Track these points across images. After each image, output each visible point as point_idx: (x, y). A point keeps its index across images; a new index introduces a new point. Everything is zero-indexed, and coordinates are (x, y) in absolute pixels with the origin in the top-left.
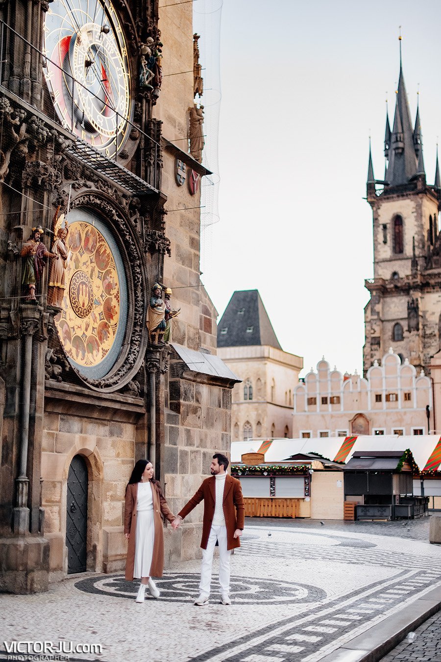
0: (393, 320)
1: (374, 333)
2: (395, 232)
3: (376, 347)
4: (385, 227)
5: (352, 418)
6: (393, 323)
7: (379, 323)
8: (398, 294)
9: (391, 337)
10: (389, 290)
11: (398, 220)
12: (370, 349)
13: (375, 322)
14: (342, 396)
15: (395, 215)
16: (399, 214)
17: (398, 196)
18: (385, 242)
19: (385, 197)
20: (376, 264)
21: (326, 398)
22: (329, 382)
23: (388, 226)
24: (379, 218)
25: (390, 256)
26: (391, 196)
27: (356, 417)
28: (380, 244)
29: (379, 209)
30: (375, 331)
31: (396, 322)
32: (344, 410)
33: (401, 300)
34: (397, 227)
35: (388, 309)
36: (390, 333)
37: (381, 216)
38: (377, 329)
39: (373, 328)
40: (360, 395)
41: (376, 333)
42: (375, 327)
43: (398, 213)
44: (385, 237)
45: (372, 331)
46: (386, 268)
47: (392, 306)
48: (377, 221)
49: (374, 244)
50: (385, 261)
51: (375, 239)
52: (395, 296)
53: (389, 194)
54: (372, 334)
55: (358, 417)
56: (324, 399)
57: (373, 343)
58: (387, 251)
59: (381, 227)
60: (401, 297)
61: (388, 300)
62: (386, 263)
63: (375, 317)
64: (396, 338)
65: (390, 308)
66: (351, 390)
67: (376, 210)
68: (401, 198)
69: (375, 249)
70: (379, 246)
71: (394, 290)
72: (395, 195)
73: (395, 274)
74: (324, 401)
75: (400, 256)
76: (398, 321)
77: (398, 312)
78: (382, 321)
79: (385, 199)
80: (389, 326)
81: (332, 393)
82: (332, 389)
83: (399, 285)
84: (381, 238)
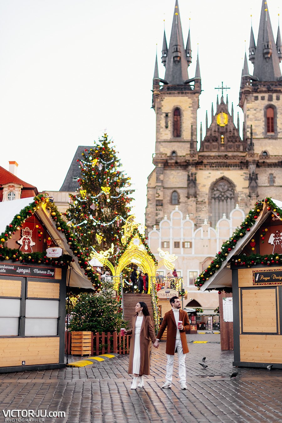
0: (172, 188)
1: (158, 197)
2: (174, 121)
3: (160, 207)
4: (167, 115)
5: (203, 260)
6: (172, 191)
7: (162, 189)
8: (177, 169)
9: (169, 201)
10: (169, 164)
11: (177, 112)
12: (155, 209)
13: (159, 188)
14: (193, 241)
15: (176, 107)
16: (179, 107)
17: (179, 93)
18: (167, 127)
19: (168, 92)
20: (158, 144)
21: (179, 243)
22: (182, 230)
23: (169, 115)
24: (162, 108)
25: (171, 138)
26: (173, 92)
27: (206, 260)
28: (162, 128)
29: (163, 100)
30: (159, 195)
31: (174, 190)
32: (195, 253)
33: (178, 173)
34: (176, 116)
35: (167, 179)
36: (169, 198)
37: (164, 106)
38: (161, 193)
39: (158, 192)
40: (210, 242)
41: (160, 197)
42: (159, 192)
43: (177, 105)
44: (167, 123)
45: (157, 195)
46: (166, 147)
47: (171, 177)
48: (160, 110)
49: (157, 128)
50: (165, 141)
51: (158, 123)
52: (173, 170)
53: (171, 91)
54: (157, 197)
55: (207, 260)
56: (177, 243)
57: (158, 204)
58: (168, 134)
59: (164, 115)
60: (179, 171)
61: (168, 172)
62: (166, 143)
63: (160, 184)
64: (173, 202)
65: (170, 179)
66: (202, 237)
67: (160, 101)
68: (180, 95)
69: (158, 131)
70: (161, 130)
71: (173, 165)
72: (176, 92)
73: (174, 152)
74: (177, 245)
75: (178, 139)
76: (176, 189)
77: (176, 182)
78: (164, 188)
79: (167, 93)
80: (169, 192)
81: (184, 239)
82: (184, 235)
83: (179, 161)
84: (163, 123)
